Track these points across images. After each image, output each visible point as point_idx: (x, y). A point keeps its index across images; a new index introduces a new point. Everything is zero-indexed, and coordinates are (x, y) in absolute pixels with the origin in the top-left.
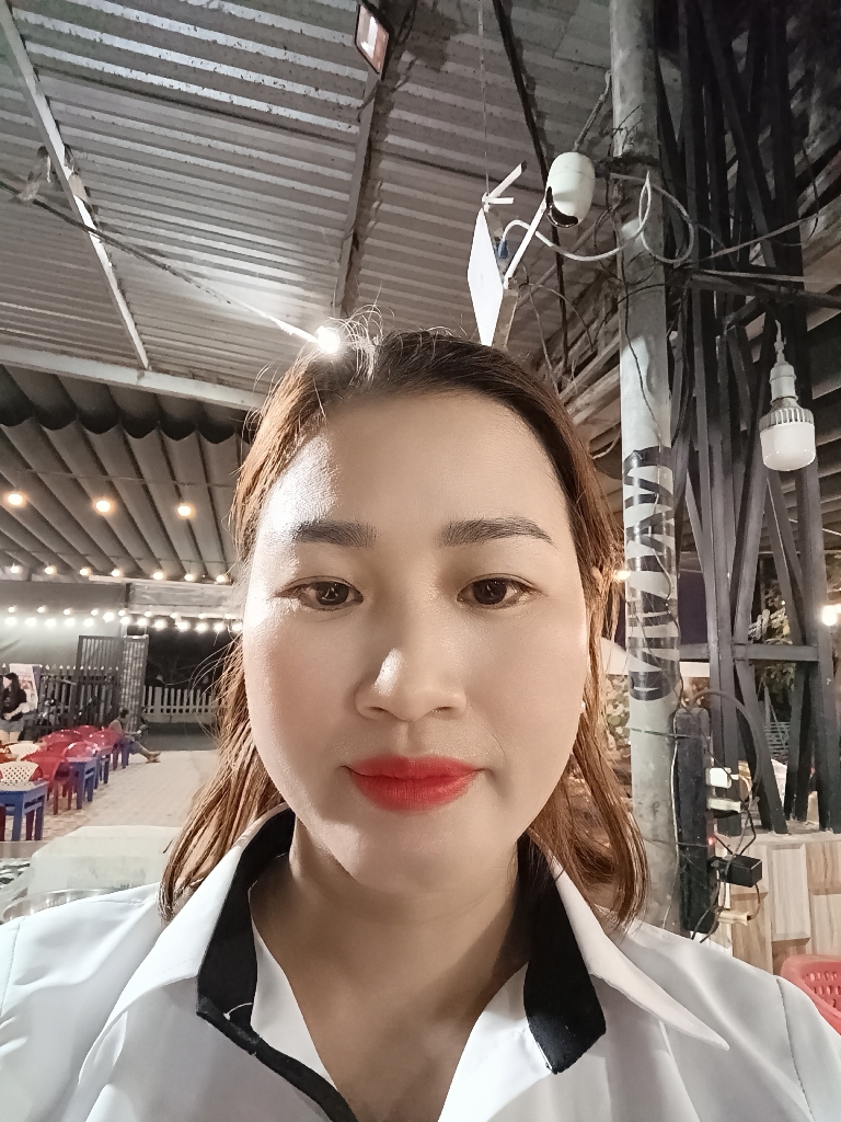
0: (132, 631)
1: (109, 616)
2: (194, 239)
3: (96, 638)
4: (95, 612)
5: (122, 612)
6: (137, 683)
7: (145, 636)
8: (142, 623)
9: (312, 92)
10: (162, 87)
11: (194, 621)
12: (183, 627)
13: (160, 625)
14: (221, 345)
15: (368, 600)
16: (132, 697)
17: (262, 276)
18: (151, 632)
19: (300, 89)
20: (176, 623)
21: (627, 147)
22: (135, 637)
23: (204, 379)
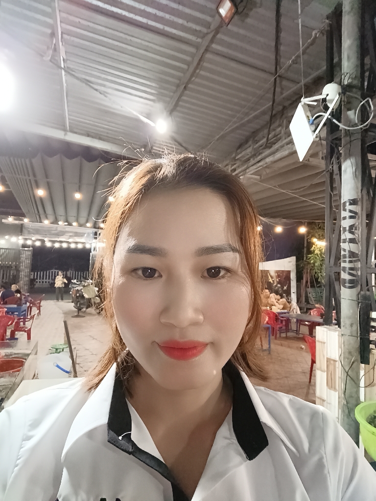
0: (24, 246)
1: (14, 239)
2: (109, 78)
3: (6, 249)
4: (7, 237)
5: (20, 237)
6: (27, 270)
7: (31, 248)
8: (29, 242)
9: (185, 23)
10: (117, 13)
11: (54, 242)
12: (48, 244)
13: (38, 244)
14: (106, 123)
15: (164, 277)
16: (25, 276)
17: (136, 96)
18: (33, 246)
19: (180, 21)
20: (46, 242)
21: (350, 81)
22: (26, 249)
23: (93, 137)
